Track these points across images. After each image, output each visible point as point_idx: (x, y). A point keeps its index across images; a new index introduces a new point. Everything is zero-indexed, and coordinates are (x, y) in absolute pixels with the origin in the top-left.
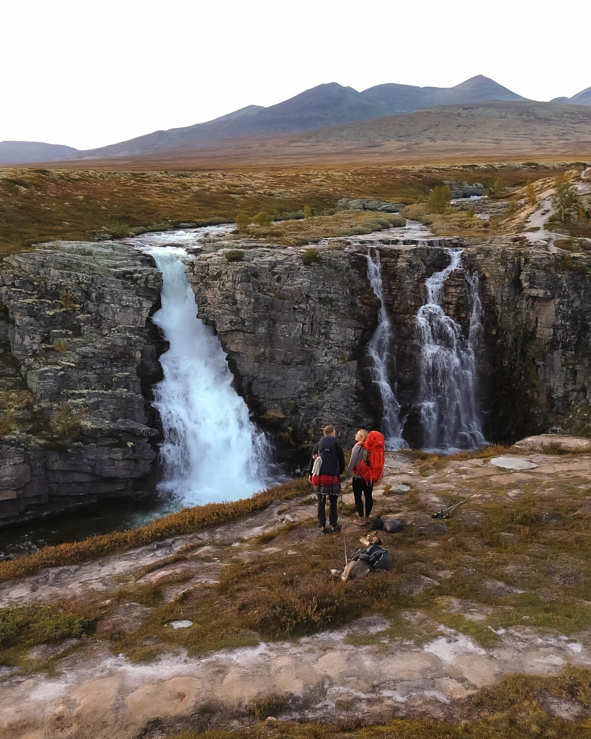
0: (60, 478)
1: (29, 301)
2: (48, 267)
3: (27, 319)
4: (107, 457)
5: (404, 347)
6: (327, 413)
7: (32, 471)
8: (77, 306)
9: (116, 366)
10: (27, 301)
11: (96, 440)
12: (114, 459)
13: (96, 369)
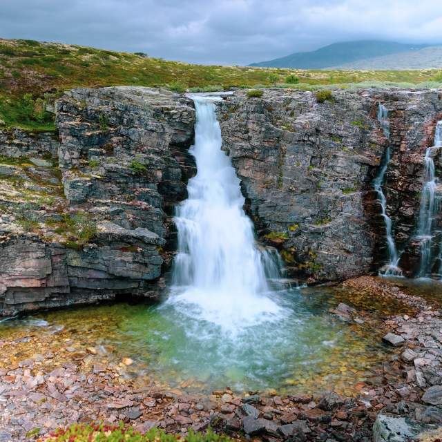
0: (79, 273)
1: (73, 123)
2: (93, 96)
3: (69, 138)
4: (119, 259)
5: (407, 184)
6: (328, 238)
7: (53, 265)
8: (112, 129)
9: (138, 182)
10: (71, 123)
11: (110, 243)
12: (125, 262)
13: (120, 183)
